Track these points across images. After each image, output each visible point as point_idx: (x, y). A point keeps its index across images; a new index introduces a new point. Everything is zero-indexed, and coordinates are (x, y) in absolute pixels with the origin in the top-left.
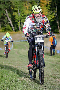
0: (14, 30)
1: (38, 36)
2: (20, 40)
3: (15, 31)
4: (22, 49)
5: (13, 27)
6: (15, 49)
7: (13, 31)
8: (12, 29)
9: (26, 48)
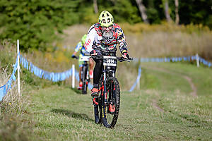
0: (144, 17)
1: (109, 57)
2: (168, 57)
3: (151, 21)
4: (178, 91)
5: (142, 8)
6: (148, 92)
7: (142, 21)
8: (139, 14)
9: (192, 86)
